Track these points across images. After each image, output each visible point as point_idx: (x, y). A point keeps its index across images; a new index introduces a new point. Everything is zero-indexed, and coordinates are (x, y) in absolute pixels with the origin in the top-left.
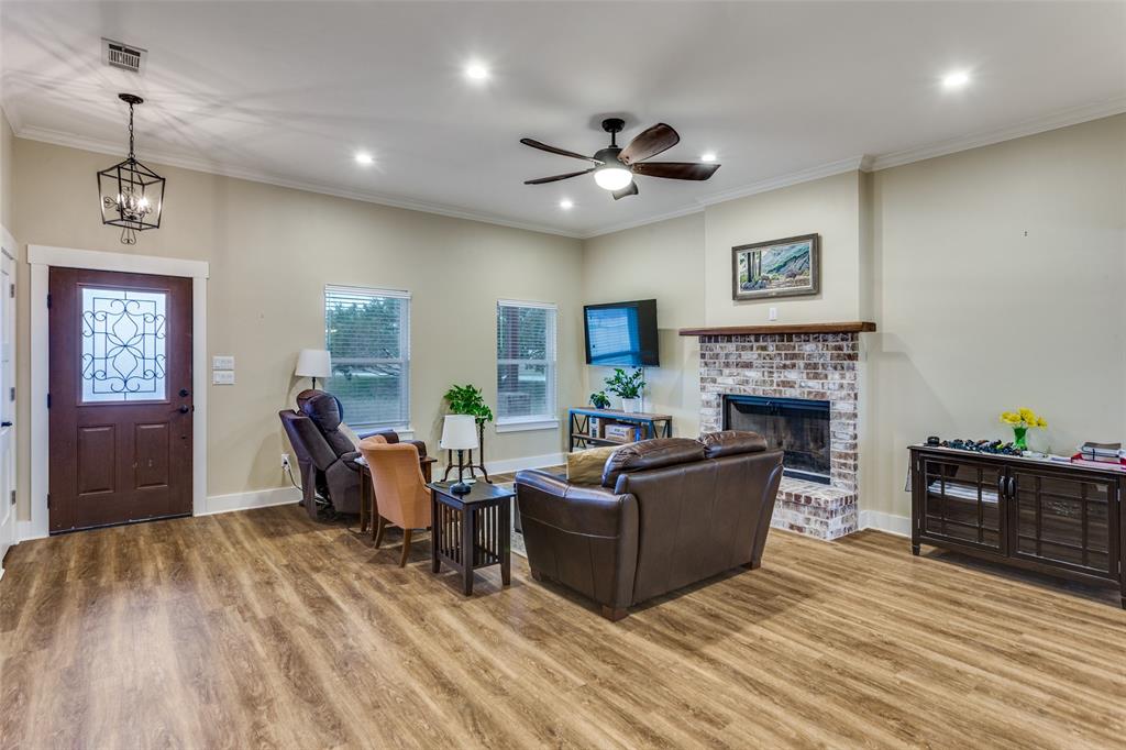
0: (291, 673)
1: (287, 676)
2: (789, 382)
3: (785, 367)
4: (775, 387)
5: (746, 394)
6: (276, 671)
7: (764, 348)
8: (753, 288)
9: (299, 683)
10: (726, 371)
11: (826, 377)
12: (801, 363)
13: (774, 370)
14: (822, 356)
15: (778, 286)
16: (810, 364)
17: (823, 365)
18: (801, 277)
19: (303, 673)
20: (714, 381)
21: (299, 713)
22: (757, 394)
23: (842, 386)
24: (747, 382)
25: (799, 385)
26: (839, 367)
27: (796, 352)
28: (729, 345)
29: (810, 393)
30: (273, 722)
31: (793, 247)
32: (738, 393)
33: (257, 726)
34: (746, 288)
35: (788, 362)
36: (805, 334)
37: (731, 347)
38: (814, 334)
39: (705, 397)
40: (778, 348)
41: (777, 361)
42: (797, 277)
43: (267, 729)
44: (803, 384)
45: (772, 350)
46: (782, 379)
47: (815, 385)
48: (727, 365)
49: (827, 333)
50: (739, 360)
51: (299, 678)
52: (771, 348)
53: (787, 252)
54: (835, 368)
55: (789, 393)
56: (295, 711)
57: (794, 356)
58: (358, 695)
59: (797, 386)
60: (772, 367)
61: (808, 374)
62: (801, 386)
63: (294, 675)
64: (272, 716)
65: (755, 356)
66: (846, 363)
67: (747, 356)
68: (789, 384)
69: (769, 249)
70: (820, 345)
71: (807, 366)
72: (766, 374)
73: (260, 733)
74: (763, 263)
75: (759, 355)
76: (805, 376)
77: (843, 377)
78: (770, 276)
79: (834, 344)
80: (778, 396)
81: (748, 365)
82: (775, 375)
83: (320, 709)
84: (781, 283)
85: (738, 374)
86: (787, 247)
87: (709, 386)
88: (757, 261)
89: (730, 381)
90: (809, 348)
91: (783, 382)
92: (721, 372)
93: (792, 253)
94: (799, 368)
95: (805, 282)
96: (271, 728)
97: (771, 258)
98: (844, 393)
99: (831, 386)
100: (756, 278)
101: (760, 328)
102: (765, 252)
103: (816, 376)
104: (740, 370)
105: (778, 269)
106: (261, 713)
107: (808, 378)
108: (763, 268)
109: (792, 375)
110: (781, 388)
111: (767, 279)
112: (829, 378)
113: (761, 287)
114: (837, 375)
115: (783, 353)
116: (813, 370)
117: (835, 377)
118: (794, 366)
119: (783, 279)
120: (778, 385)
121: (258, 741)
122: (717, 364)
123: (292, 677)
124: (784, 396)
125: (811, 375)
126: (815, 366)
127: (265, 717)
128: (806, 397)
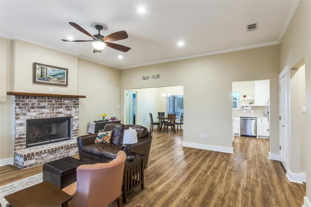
0: (209, 201)
1: (210, 201)
2: (60, 112)
3: (58, 107)
4: (55, 114)
5: (42, 118)
6: (211, 204)
7: (51, 101)
8: (43, 80)
9: (209, 197)
10: (33, 110)
11: (71, 110)
12: (64, 106)
13: (55, 109)
14: (70, 104)
15: (54, 81)
16: (67, 106)
17: (71, 106)
18: (62, 80)
19: (206, 199)
20: (25, 114)
21: (216, 191)
22: (47, 117)
23: (76, 112)
24: (43, 113)
25: (63, 113)
26: (75, 107)
27: (63, 103)
28: (34, 100)
29: (67, 115)
30: (222, 193)
31: (59, 70)
32: (38, 118)
33: (225, 194)
34: (39, 79)
35: (59, 106)
36: (66, 98)
37: (35, 101)
38: (69, 98)
39: (18, 122)
40: (56, 101)
41: (55, 106)
42: (61, 80)
43: (224, 193)
44: (65, 112)
45: (53, 102)
46: (58, 111)
47: (68, 112)
48: (33, 108)
49: (73, 98)
50: (39, 106)
51: (208, 198)
52: (53, 101)
53: (57, 71)
54: (74, 107)
55: (60, 116)
56: (216, 192)
57: (62, 104)
58: (202, 187)
59: (62, 113)
60: (54, 108)
61: (66, 109)
62: (64, 113)
63: (208, 200)
64: (221, 194)
65: (47, 104)
66: (77, 106)
67: (42, 104)
68: (60, 113)
69: (51, 68)
70: (70, 101)
71: (66, 107)
72: (51, 110)
73: (225, 193)
74: (47, 72)
75: (48, 104)
76: (65, 110)
77: (76, 109)
78: (51, 77)
79: (74, 101)
80: (56, 117)
81: (44, 107)
82: (55, 110)
83: (212, 189)
84: (54, 80)
85: (38, 111)
86: (58, 70)
87: (22, 117)
88: (45, 71)
89: (34, 114)
90: (66, 102)
91: (58, 112)
92: (29, 111)
93: (59, 72)
94: (63, 108)
95: (64, 82)
96: (223, 192)
97: (51, 71)
98: (76, 114)
99: (73, 112)
100: (45, 76)
101: (34, 94)
102: (49, 69)
103: (69, 110)
104: (39, 109)
105: (54, 76)
106: (222, 197)
107: (66, 110)
108: (47, 74)
109: (61, 110)
110: (57, 114)
111: (50, 78)
112: (72, 110)
113: (47, 80)
114: (74, 109)
115: (58, 103)
116: (68, 108)
117: (74, 110)
118: (61, 107)
119: (55, 79)
120: (56, 113)
121: (227, 192)
122: (27, 107)
123: (209, 200)
124: (58, 117)
125: (67, 110)
126: (68, 107)
127: (223, 195)
128: (66, 116)
